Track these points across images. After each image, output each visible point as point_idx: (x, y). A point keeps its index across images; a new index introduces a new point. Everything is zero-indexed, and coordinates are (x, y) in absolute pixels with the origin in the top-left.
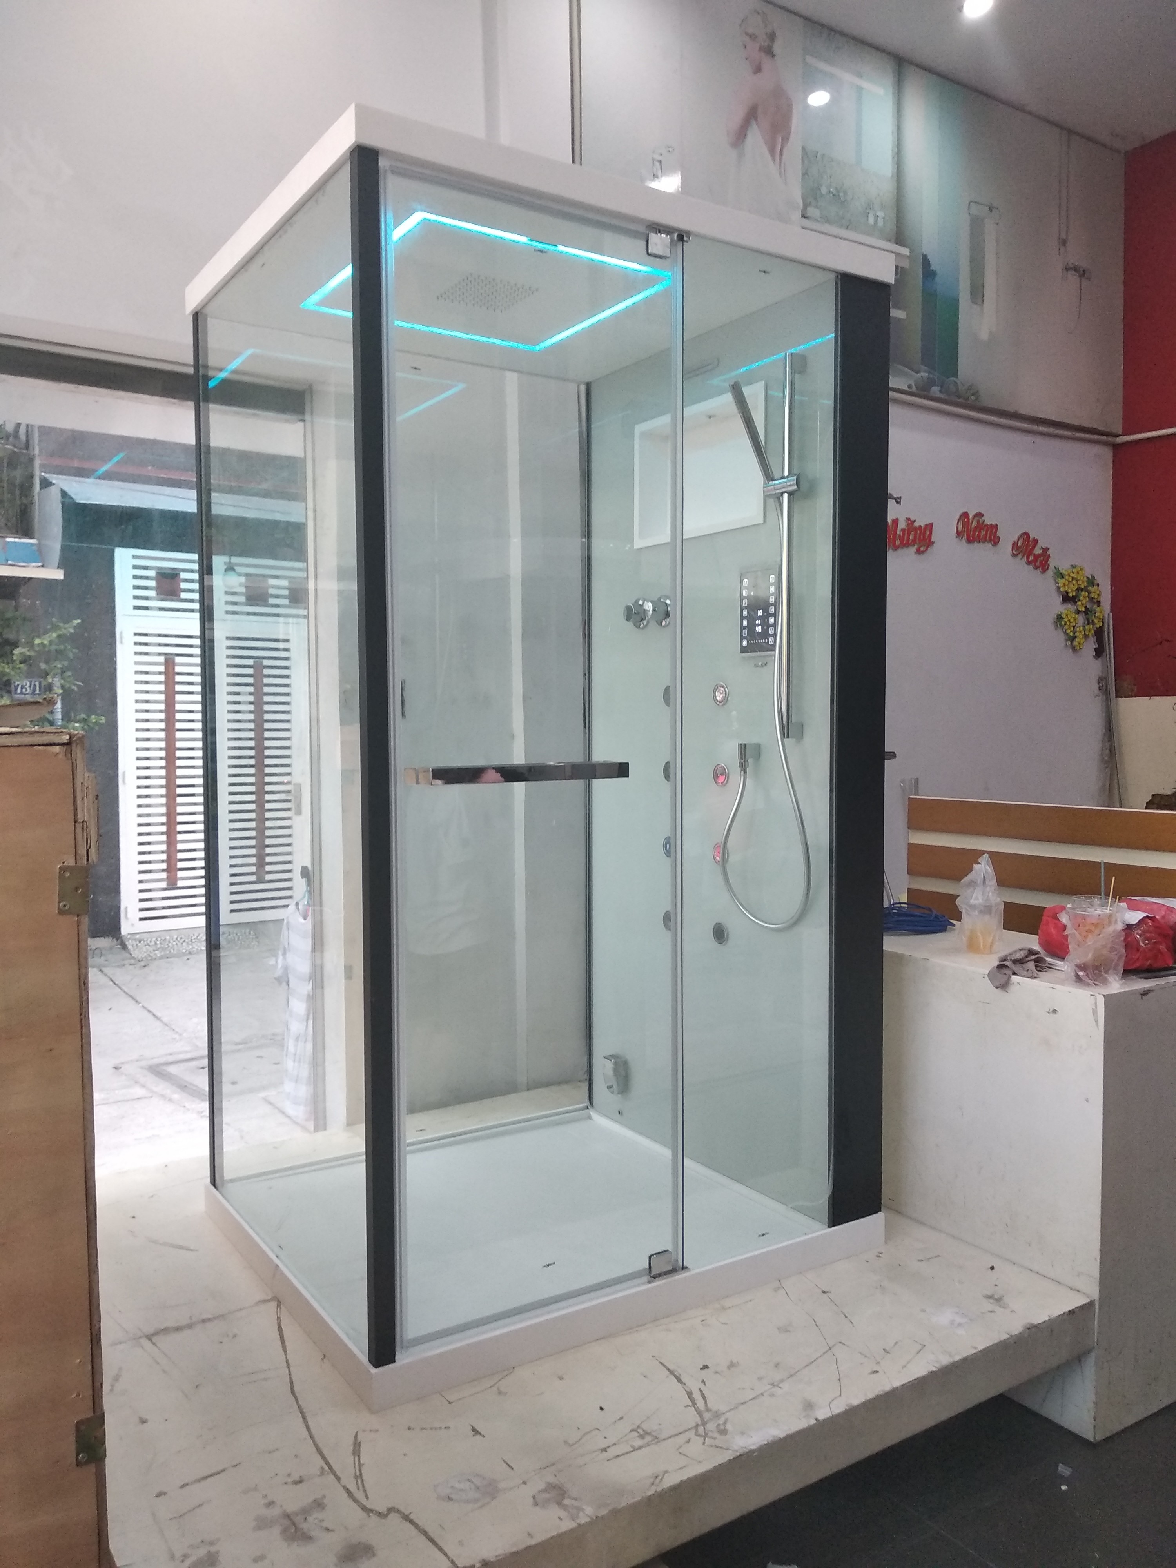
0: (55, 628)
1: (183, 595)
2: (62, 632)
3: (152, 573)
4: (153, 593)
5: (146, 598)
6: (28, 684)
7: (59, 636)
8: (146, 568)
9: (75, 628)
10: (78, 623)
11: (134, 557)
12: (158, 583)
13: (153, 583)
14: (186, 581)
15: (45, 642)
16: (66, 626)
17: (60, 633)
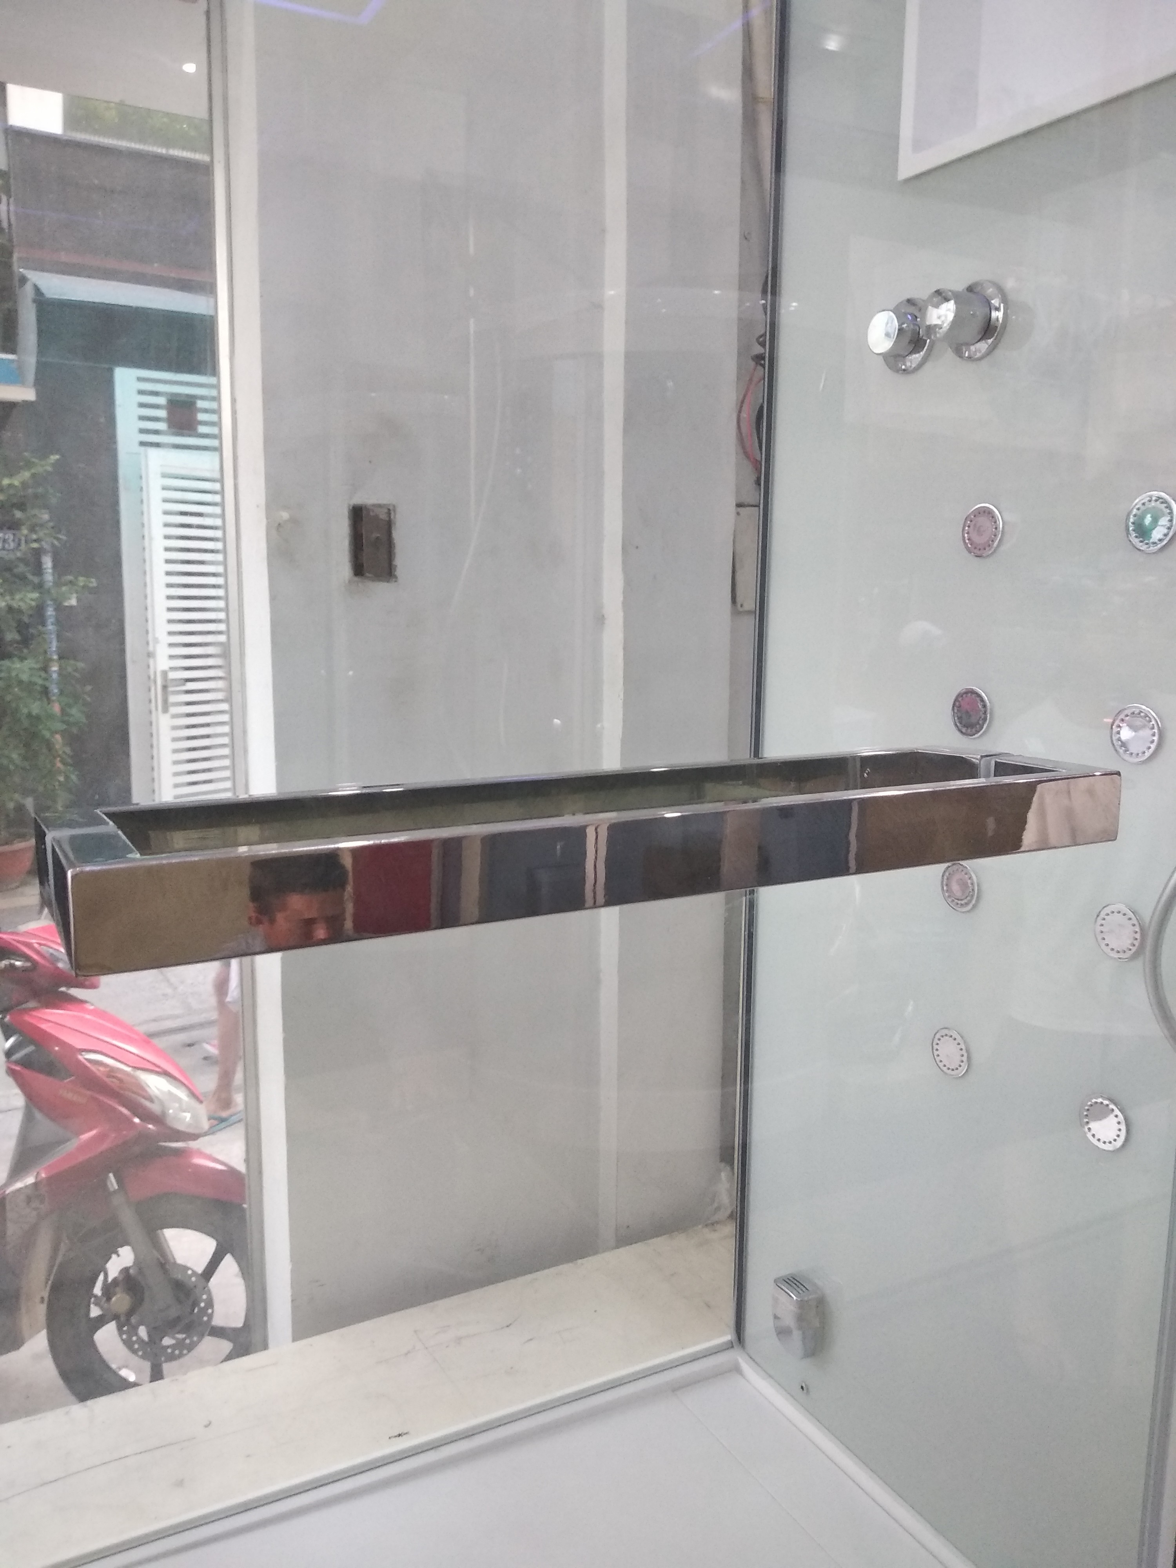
0: (29, 465)
1: (202, 429)
2: (39, 470)
3: (162, 401)
4: (162, 426)
5: (156, 432)
6: (12, 537)
7: (34, 476)
8: (156, 394)
9: (53, 465)
10: (58, 460)
11: (140, 379)
12: (170, 413)
13: (162, 413)
14: (206, 411)
15: (16, 483)
16: (43, 463)
17: (33, 471)
